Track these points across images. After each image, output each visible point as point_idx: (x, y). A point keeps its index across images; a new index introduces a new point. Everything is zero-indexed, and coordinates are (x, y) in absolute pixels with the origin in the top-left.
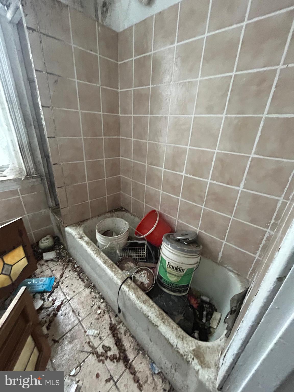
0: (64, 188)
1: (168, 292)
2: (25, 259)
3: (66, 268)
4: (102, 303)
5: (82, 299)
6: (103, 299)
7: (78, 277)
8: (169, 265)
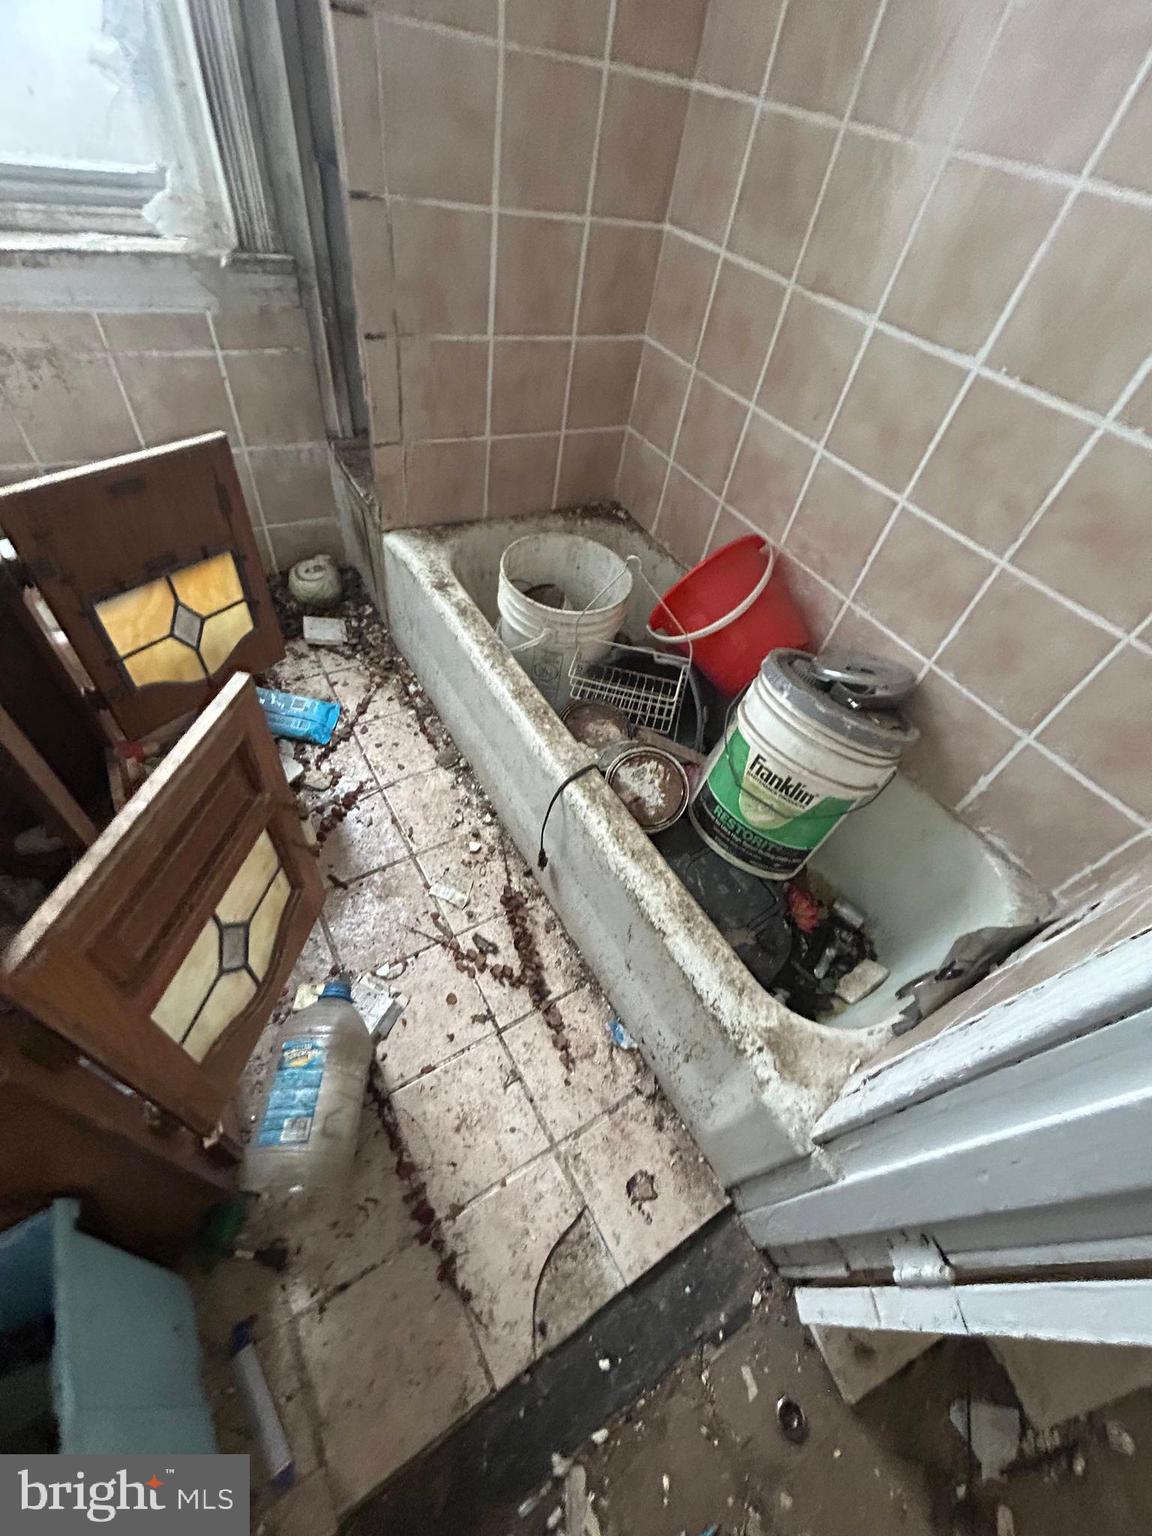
0: (390, 341)
1: (722, 852)
2: (243, 607)
3: (379, 686)
4: (490, 824)
7: (417, 727)
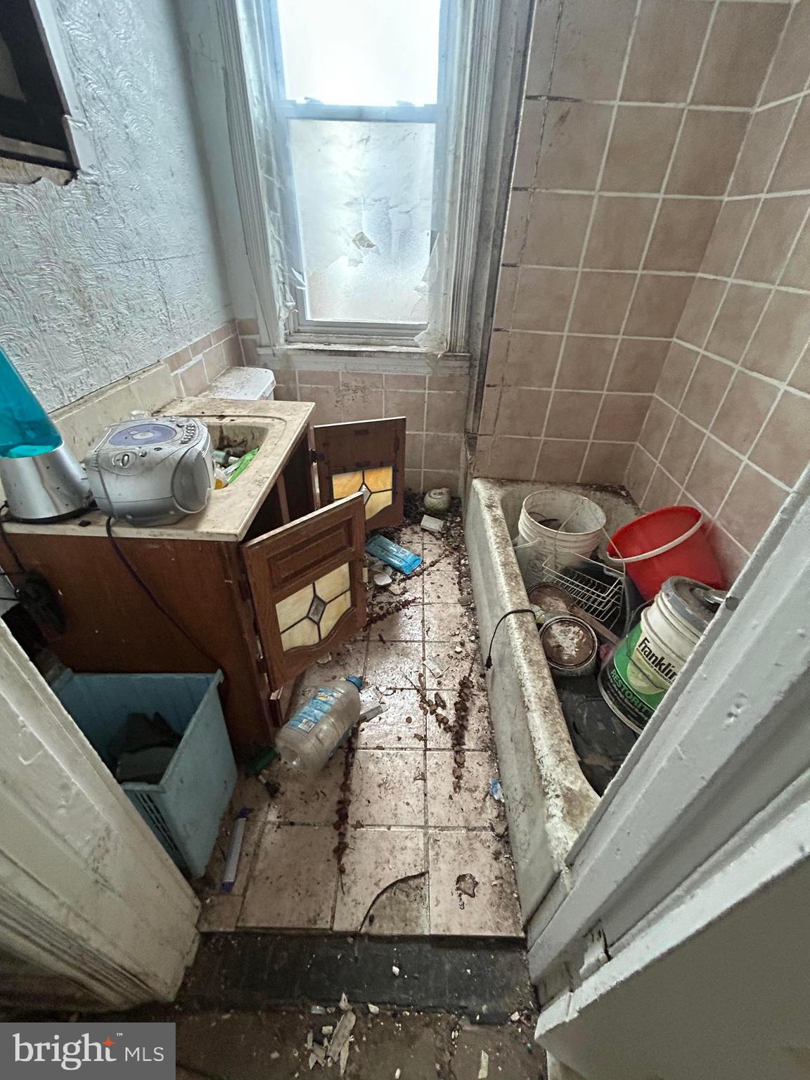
0: (498, 389)
1: (610, 703)
2: (390, 493)
3: (446, 556)
4: (472, 641)
5: (444, 615)
6: (477, 637)
7: (457, 580)
8: (644, 645)
